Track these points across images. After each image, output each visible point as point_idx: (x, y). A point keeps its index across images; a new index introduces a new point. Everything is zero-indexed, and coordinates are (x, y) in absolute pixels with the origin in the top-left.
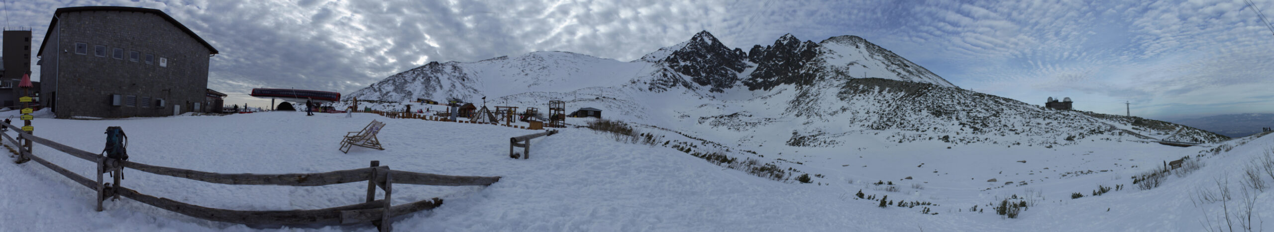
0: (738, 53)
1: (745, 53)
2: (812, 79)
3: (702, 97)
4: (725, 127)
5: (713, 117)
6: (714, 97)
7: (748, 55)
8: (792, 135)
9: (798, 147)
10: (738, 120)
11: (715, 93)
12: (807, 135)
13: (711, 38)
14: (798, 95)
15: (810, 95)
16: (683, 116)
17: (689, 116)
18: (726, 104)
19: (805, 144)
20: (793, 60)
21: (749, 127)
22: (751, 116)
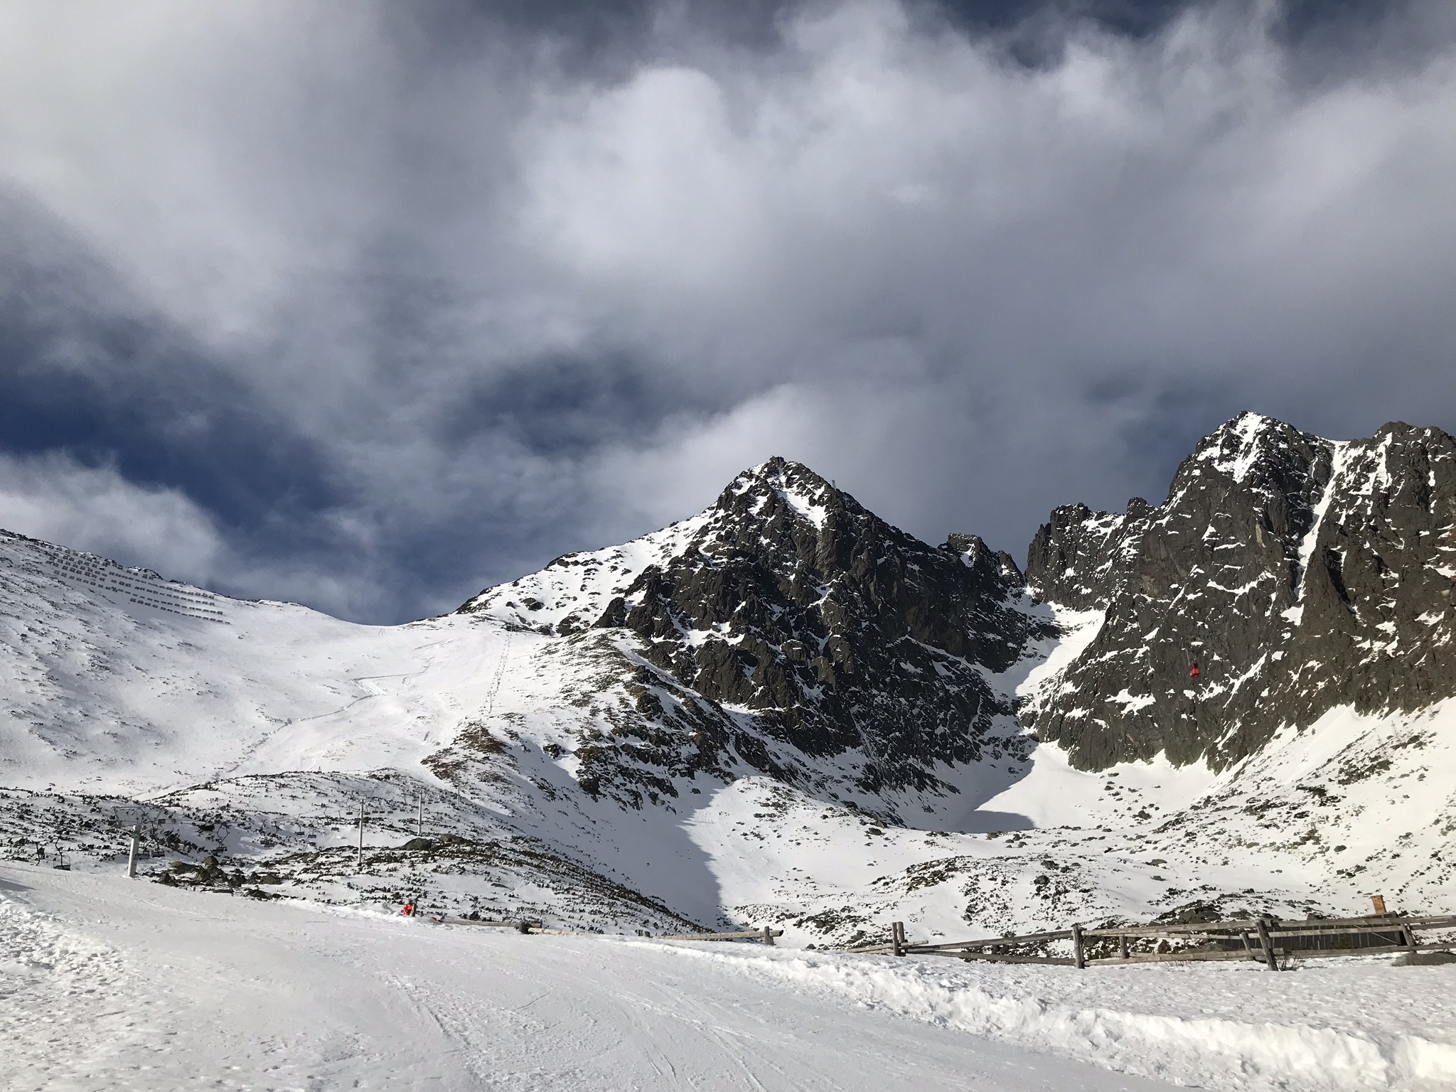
0: (967, 556)
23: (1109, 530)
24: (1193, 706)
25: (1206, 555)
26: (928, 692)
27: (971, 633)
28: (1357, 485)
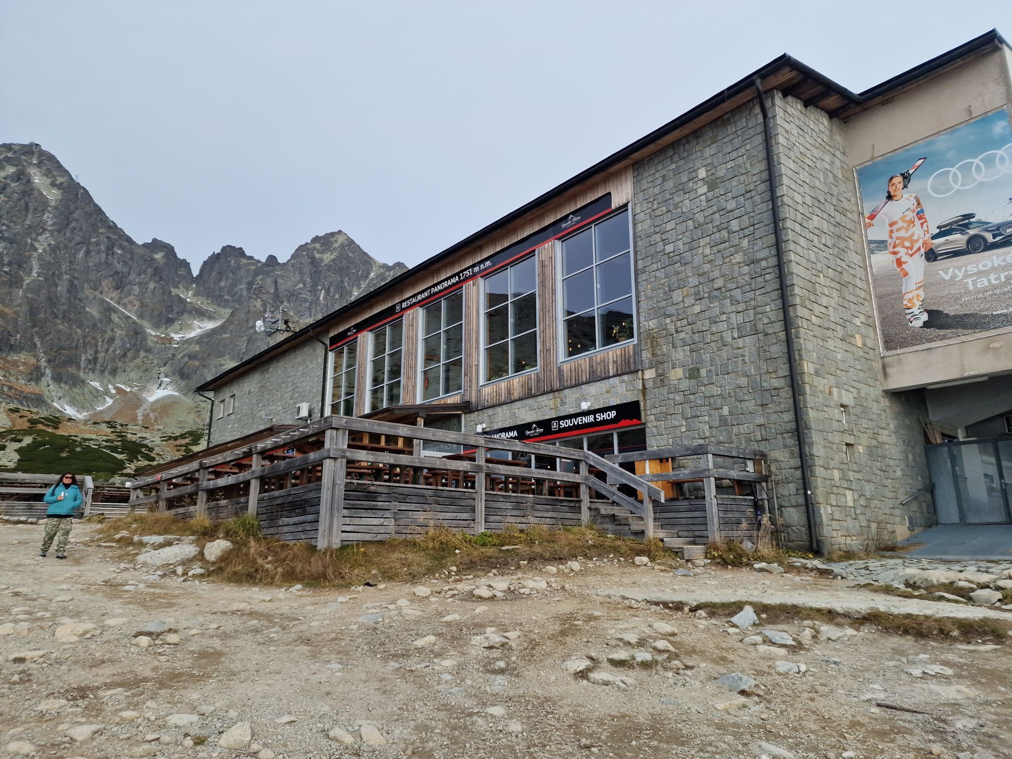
0: (158, 256)
1: (185, 265)
7: (195, 272)
13: (60, 180)
23: (251, 268)
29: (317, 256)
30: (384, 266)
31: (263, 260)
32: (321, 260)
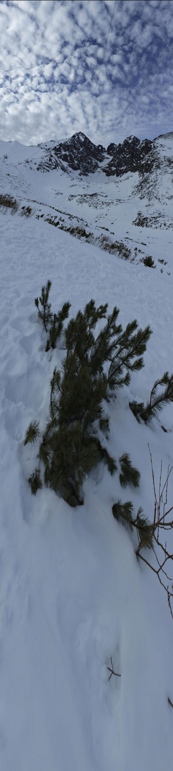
0: (100, 148)
1: (104, 149)
2: (151, 168)
3: (73, 179)
4: (87, 204)
5: (79, 195)
6: (81, 179)
7: (106, 150)
8: (137, 216)
9: (142, 227)
10: (97, 200)
11: (82, 177)
12: (149, 216)
13: (84, 137)
14: (141, 181)
15: (150, 181)
16: (57, 194)
17: (62, 194)
18: (90, 185)
19: (148, 225)
20: (136, 153)
21: (104, 206)
22: (106, 196)
23: (116, 147)
24: (120, 170)
25: (125, 152)
26: (91, 164)
27: (98, 157)
28: (141, 146)
29: (128, 141)
30: (143, 141)
31: (118, 145)
32: (129, 142)
